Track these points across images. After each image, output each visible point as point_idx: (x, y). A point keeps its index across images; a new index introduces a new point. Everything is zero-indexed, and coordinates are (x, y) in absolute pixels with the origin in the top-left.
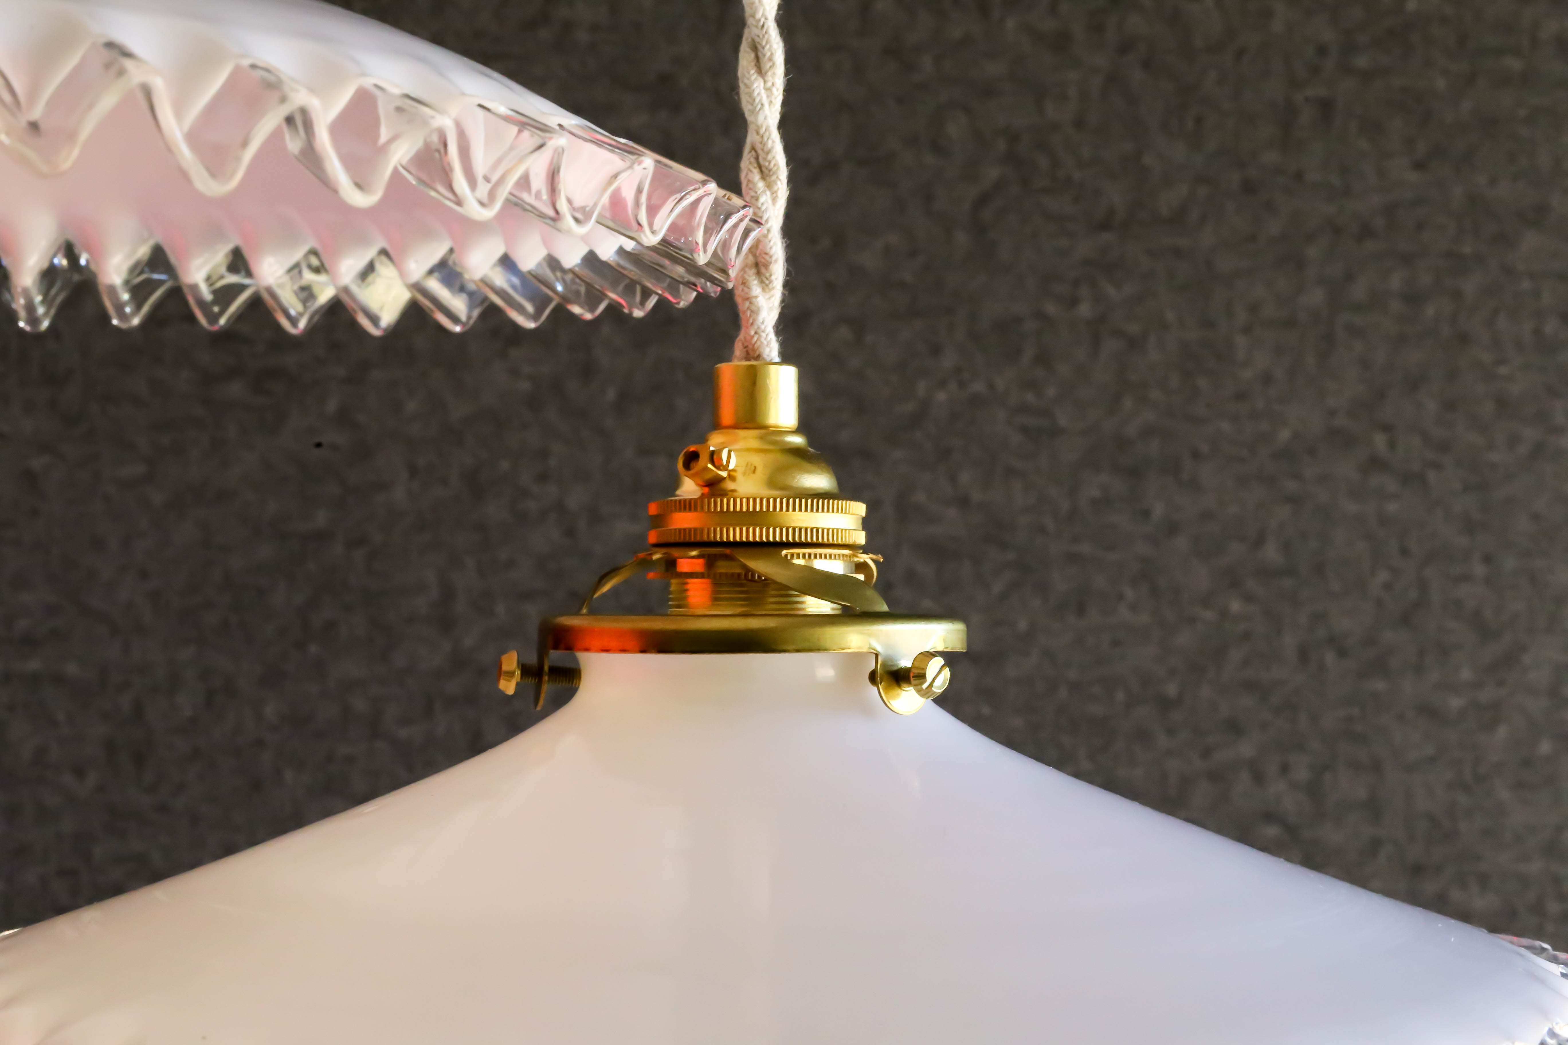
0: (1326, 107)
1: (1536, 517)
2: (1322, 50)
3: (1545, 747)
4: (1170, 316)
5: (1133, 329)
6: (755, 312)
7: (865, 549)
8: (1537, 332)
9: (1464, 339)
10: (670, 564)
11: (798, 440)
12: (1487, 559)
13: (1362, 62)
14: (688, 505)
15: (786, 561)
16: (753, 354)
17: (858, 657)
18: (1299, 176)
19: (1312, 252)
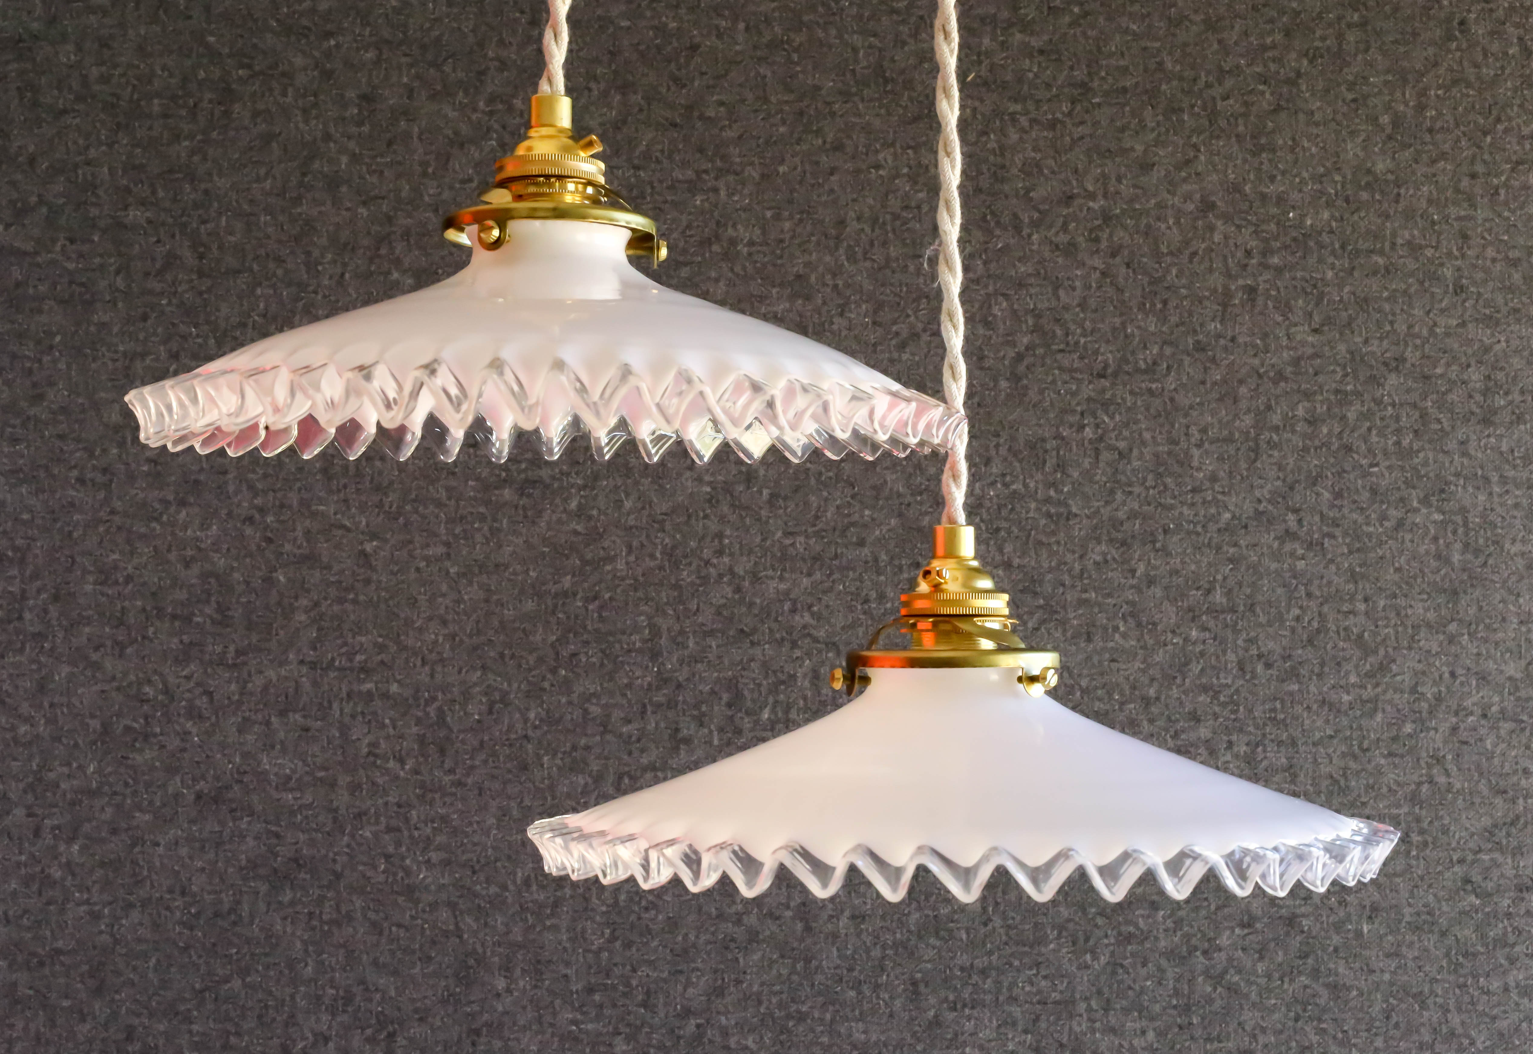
0: (1251, 290)
1: (1398, 570)
2: (1248, 253)
3: (1408, 728)
4: (1147, 436)
5: (1122, 445)
6: (954, 500)
7: (1009, 617)
8: (1398, 443)
9: (1348, 449)
10: (914, 625)
11: (975, 564)
12: (1366, 600)
13: (1275, 260)
14: (923, 596)
15: (975, 624)
16: (952, 521)
17: (1012, 670)
18: (1233, 339)
19: (1243, 390)
